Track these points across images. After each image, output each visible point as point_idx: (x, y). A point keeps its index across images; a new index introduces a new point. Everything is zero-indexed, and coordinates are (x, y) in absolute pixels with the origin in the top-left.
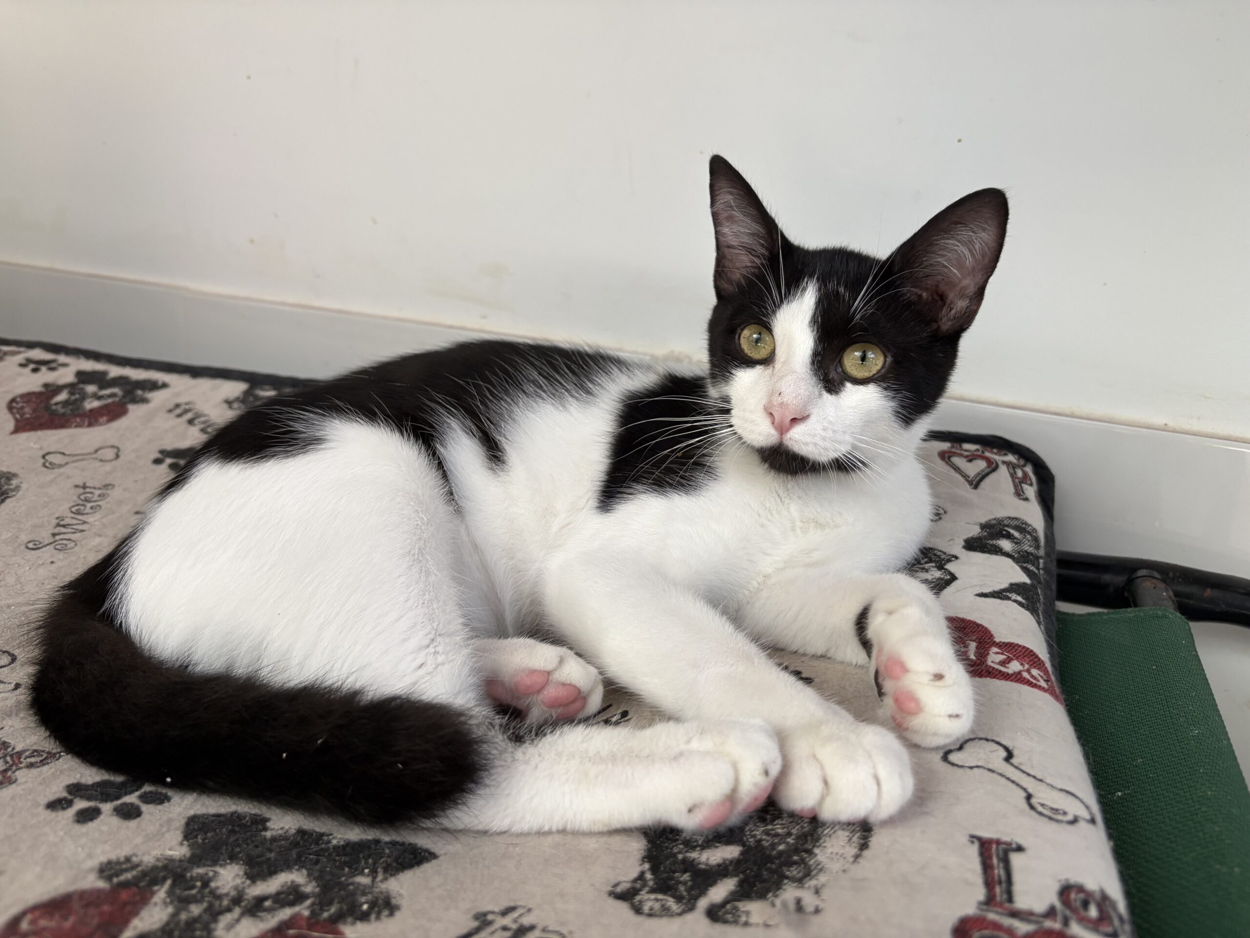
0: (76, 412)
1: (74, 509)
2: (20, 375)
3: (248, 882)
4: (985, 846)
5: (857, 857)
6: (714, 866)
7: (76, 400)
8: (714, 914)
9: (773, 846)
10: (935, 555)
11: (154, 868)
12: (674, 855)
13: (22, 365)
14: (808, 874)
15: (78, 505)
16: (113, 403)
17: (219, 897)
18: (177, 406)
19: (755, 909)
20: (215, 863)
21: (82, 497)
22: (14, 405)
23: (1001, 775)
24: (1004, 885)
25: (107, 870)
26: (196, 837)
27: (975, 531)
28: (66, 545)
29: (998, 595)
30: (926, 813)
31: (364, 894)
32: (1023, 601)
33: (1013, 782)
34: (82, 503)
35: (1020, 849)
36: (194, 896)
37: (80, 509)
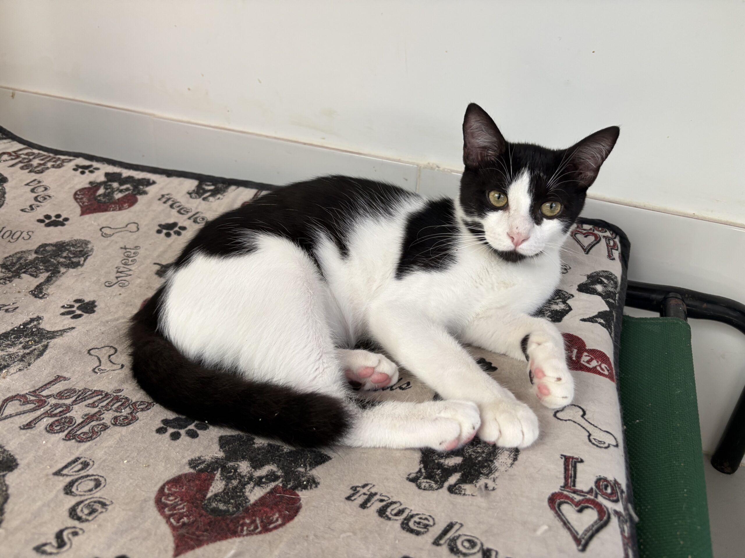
0: (111, 201)
1: (123, 262)
2: (75, 176)
3: (253, 470)
4: (567, 459)
5: (512, 464)
6: (451, 467)
7: (109, 193)
8: (452, 490)
9: (476, 457)
10: (562, 294)
11: (212, 463)
12: (434, 460)
13: (75, 170)
14: (491, 472)
15: (125, 259)
16: (129, 193)
17: (243, 477)
18: (163, 196)
19: (468, 488)
20: (236, 460)
21: (126, 254)
22: (77, 196)
23: (579, 424)
24: (573, 478)
25: (193, 463)
26: (225, 447)
27: (584, 280)
28: (124, 283)
29: (591, 320)
30: (543, 443)
31: (303, 476)
32: (604, 322)
33: (584, 428)
34: (126, 258)
35: (582, 461)
36: (232, 476)
37: (126, 262)
